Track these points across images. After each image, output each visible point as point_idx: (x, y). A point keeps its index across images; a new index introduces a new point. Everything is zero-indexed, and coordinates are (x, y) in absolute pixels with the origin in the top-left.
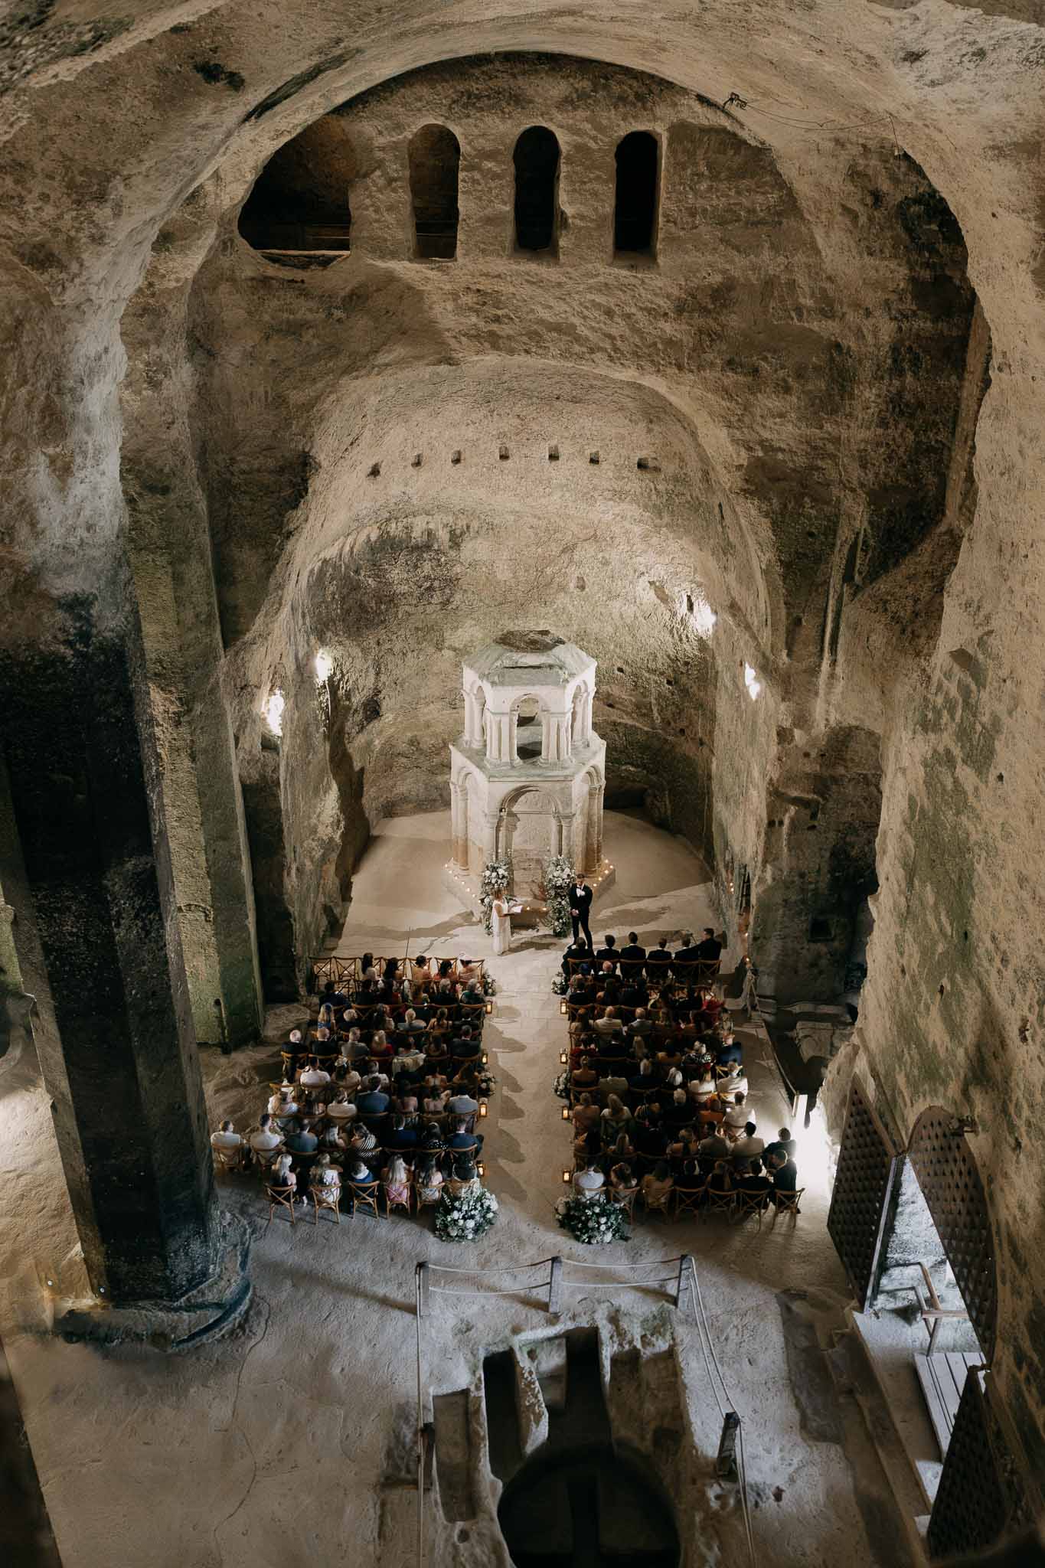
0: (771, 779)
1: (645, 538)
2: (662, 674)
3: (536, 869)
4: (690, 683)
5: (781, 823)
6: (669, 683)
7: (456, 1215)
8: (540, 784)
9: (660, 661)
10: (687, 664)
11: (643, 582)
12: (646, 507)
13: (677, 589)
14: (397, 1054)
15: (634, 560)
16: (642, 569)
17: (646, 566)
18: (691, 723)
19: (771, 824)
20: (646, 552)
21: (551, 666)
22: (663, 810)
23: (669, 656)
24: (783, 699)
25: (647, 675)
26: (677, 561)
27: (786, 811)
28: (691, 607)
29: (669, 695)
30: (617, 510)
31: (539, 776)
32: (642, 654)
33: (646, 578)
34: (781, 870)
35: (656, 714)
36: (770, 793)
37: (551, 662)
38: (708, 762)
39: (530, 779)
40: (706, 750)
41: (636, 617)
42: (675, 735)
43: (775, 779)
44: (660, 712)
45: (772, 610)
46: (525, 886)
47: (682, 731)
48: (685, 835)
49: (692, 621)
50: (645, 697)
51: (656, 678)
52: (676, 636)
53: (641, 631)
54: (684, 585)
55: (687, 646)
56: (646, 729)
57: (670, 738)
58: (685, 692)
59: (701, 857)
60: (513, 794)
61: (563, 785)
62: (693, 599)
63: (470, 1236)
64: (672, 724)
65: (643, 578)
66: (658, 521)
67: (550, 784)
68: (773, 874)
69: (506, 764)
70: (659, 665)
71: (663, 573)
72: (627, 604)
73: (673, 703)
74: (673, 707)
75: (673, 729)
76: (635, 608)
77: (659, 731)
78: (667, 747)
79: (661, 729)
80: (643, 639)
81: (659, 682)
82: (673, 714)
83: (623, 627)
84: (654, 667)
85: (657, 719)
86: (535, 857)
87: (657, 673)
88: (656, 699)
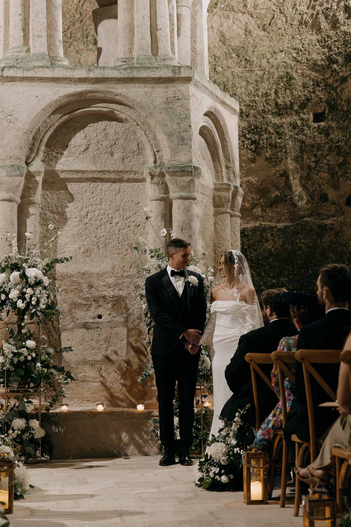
2: (303, 106)
9: (299, 81)
23: (314, 66)
25: (277, 120)
29: (320, 139)
32: (264, 87)
35: (297, 189)
41: (248, 32)
42: (338, 213)
50: (276, 164)
51: (295, 118)
53: (261, 49)
56: (280, 225)
57: (329, 222)
64: (332, 194)
70: (298, 92)
72: (231, 15)
73: (330, 149)
74: (332, 159)
75: (334, 203)
76: (246, 18)
77: (306, 219)
78: (327, 239)
79: (309, 216)
80: (264, 61)
81: (299, 123)
82: (331, 171)
83: (228, 56)
84: (288, 100)
85: (301, 198)
86: (109, 293)
87: (296, 107)
88: (296, 159)
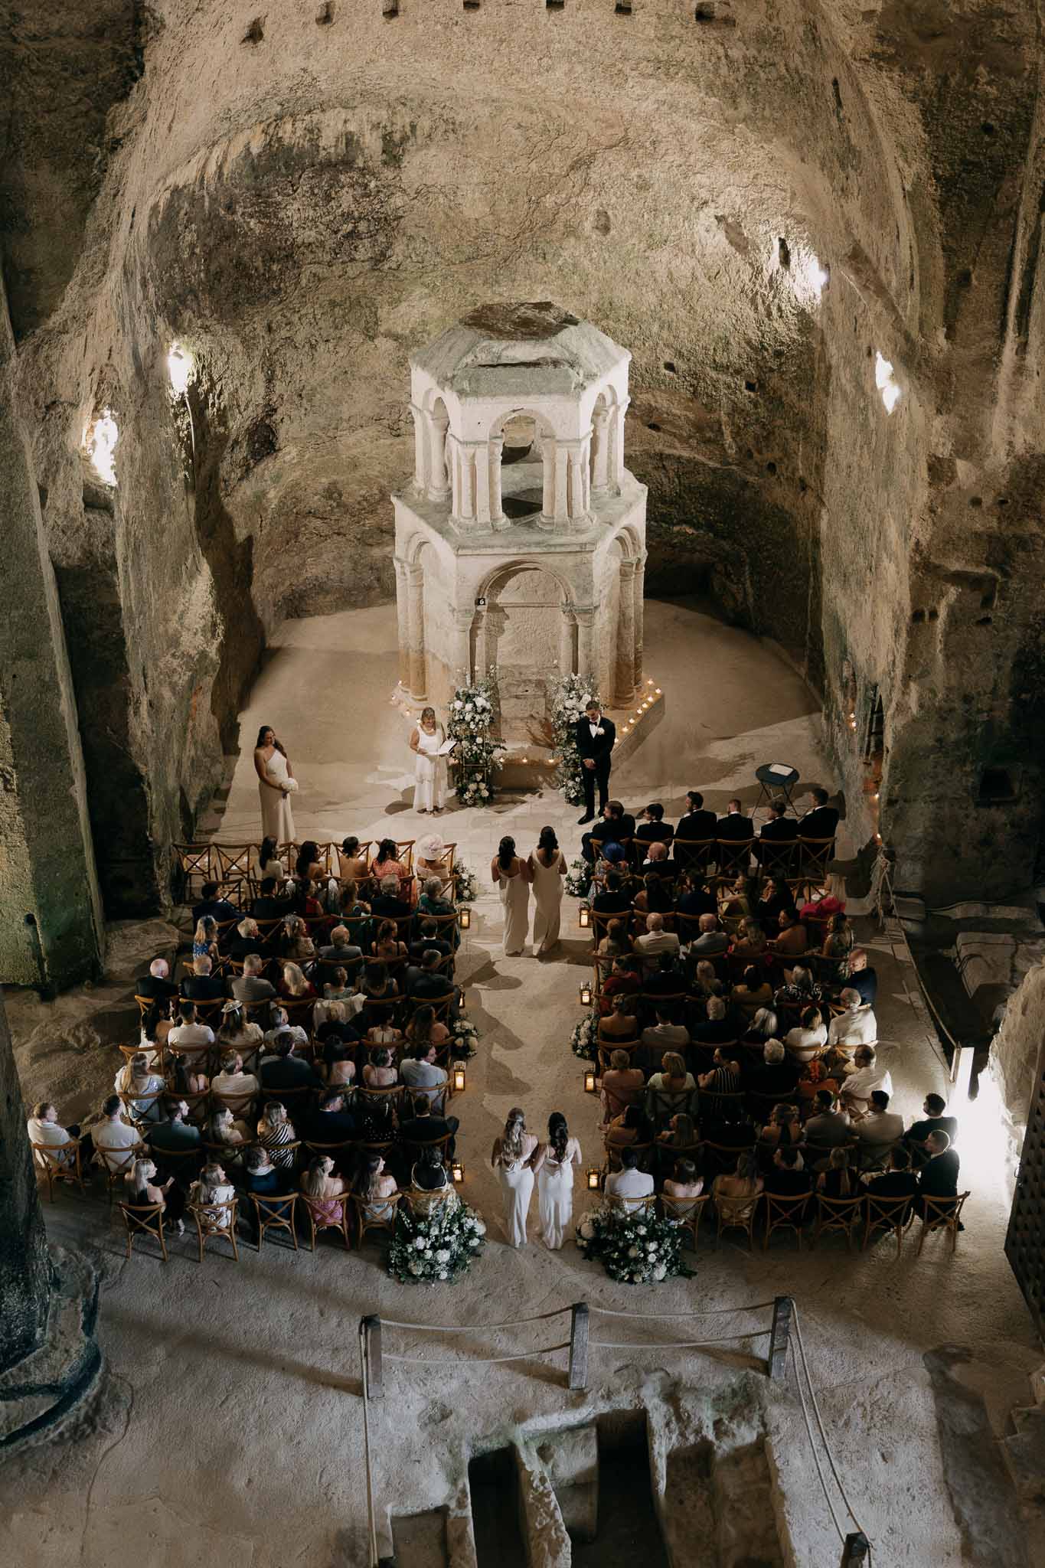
0: (917, 543)
1: (708, 142)
2: (738, 372)
3: (535, 696)
4: (784, 387)
5: (934, 615)
6: (750, 387)
7: (420, 1243)
8: (543, 558)
9: (735, 349)
10: (778, 354)
11: (707, 216)
12: (710, 88)
13: (762, 228)
14: (322, 995)
15: (692, 180)
16: (704, 194)
17: (711, 191)
18: (786, 453)
19: (917, 616)
20: (711, 165)
21: (556, 363)
22: (740, 597)
23: (749, 342)
24: (939, 411)
25: (713, 374)
26: (761, 182)
27: (942, 595)
28: (785, 259)
29: (749, 407)
30: (662, 94)
31: (538, 544)
32: (705, 340)
33: (710, 211)
34: (932, 691)
35: (728, 440)
36: (915, 567)
37: (555, 355)
38: (814, 517)
39: (525, 550)
40: (810, 500)
41: (694, 278)
42: (759, 474)
43: (924, 543)
44: (737, 434)
45: (922, 260)
46: (520, 724)
47: (772, 467)
48: (776, 638)
49: (787, 281)
50: (711, 411)
51: (729, 379)
52: (761, 308)
53: (703, 301)
54: (774, 222)
55: (778, 325)
56: (711, 464)
57: (751, 479)
58: (776, 401)
59: (803, 671)
60: (497, 574)
61: (579, 557)
62: (790, 245)
63: (444, 1275)
64: (756, 455)
65: (706, 210)
66: (730, 112)
67: (558, 558)
68: (921, 697)
69: (484, 526)
70: (734, 358)
71: (739, 201)
72: (680, 254)
73: (757, 420)
74: (756, 428)
75: (756, 463)
76: (693, 263)
77: (734, 467)
78: (748, 494)
79: (736, 465)
80: (707, 314)
81: (733, 385)
82: (756, 438)
83: (674, 294)
84: (725, 361)
85: (730, 447)
86: (534, 678)
87: (731, 370)
88: (728, 415)
